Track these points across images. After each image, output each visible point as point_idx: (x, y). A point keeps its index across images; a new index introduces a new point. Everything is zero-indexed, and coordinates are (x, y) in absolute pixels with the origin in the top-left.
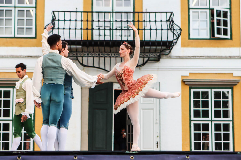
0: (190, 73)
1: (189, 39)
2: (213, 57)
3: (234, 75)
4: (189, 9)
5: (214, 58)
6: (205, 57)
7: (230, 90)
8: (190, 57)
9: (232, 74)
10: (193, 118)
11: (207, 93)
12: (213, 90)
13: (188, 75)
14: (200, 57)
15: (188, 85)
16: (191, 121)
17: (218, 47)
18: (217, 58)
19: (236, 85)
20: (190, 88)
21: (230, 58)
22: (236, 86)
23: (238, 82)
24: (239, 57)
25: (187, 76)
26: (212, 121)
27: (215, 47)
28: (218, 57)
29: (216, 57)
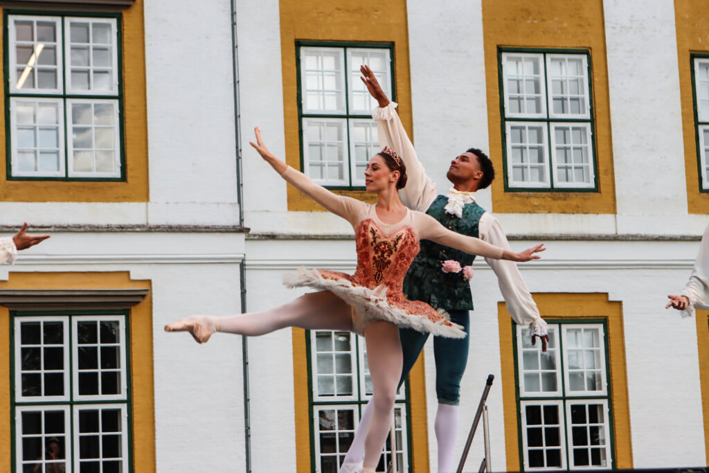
0: (11, 273)
1: (9, 177)
2: (75, 229)
3: (133, 277)
4: (8, 96)
5: (79, 230)
6: (52, 229)
7: (121, 319)
8: (11, 229)
9: (128, 273)
10: (19, 398)
11: (60, 326)
12: (76, 319)
13: (6, 277)
14: (40, 230)
15: (7, 307)
16: (14, 404)
17: (88, 200)
18: (85, 232)
19: (138, 303)
20: (13, 315)
21: (121, 231)
22: (138, 306)
23: (143, 296)
24: (145, 229)
25: (4, 281)
26: (72, 403)
27: (79, 200)
28: (89, 229)
29: (82, 229)
